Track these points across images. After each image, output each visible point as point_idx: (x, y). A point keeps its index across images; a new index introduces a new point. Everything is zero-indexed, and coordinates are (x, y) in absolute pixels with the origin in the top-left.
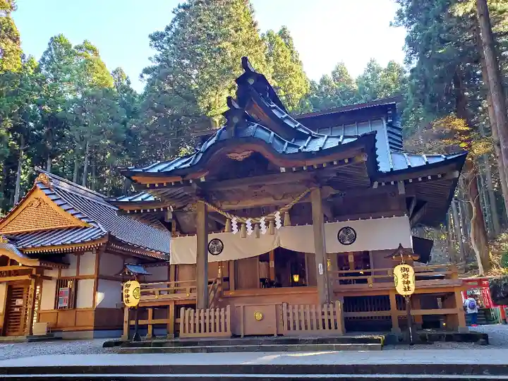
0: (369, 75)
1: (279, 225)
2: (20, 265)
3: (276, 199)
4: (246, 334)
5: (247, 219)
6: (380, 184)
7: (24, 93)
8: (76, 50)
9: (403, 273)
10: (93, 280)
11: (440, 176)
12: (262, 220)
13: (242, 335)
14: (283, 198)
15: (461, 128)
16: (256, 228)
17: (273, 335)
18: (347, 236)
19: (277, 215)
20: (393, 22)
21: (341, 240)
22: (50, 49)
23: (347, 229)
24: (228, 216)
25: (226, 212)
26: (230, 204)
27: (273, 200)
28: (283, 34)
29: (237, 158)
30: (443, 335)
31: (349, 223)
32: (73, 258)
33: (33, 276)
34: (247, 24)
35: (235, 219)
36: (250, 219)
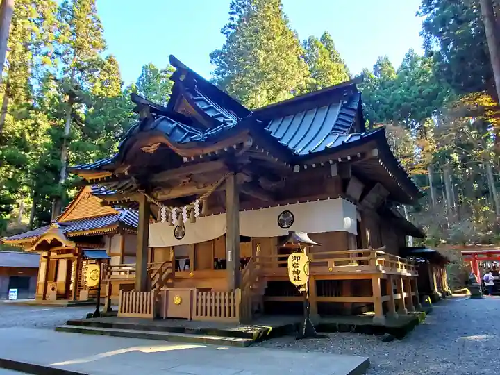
0: (407, 65)
1: (197, 214)
2: (64, 245)
3: (198, 188)
4: (169, 316)
5: (174, 207)
6: (302, 168)
7: (123, 111)
8: (161, 74)
9: (293, 262)
10: (119, 257)
11: (359, 155)
12: (184, 209)
13: (164, 316)
14: (204, 186)
15: (487, 104)
16: (180, 217)
17: (187, 319)
18: (286, 220)
19: (196, 204)
20: (420, 11)
21: (281, 223)
22: (143, 75)
23: (286, 213)
24: (159, 205)
25: (159, 202)
26: (164, 194)
27: (196, 189)
28: (325, 38)
29: (149, 151)
30: (353, 325)
31: (288, 207)
32: (107, 239)
33: (75, 254)
34: (280, 32)
35: (164, 208)
36: (175, 209)
